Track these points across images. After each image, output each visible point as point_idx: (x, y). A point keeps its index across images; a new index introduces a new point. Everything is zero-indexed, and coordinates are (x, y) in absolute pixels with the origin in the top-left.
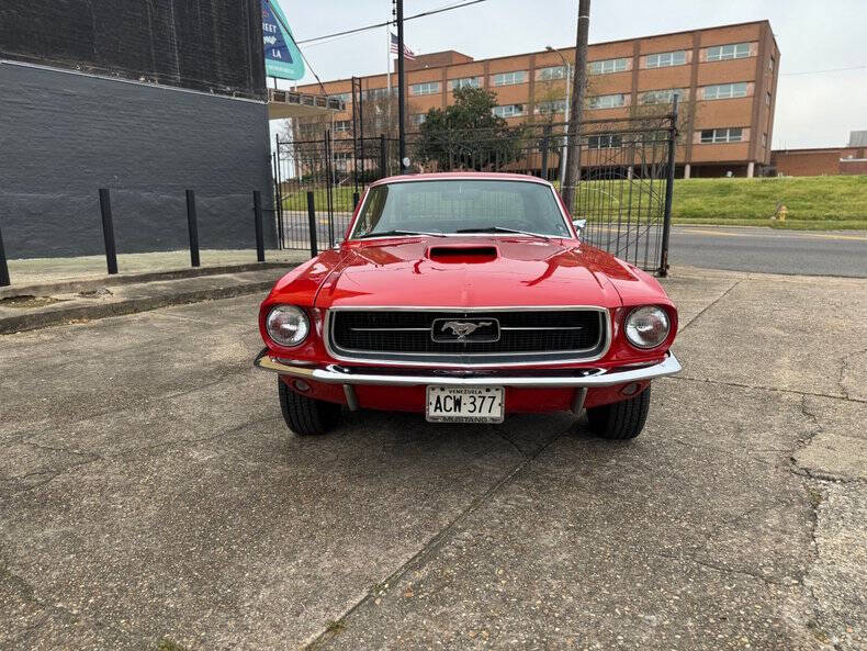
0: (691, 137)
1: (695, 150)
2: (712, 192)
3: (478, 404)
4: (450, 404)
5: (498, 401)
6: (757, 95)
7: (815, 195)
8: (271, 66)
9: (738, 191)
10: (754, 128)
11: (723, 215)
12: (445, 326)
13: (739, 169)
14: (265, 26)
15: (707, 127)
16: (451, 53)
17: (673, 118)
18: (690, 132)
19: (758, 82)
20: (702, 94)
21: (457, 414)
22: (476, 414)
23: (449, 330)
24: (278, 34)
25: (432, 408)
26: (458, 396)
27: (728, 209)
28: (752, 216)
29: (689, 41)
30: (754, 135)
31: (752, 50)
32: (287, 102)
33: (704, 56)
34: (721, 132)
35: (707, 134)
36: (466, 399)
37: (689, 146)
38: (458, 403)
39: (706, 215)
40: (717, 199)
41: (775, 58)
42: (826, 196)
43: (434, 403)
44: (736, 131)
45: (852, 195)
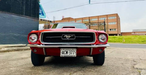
0: (108, 30)
1: (109, 32)
2: (113, 38)
3: (71, 52)
4: (65, 52)
5: (75, 52)
6: (117, 24)
7: (129, 38)
8: (40, 16)
9: (117, 38)
10: (118, 29)
11: (115, 41)
12: (65, 36)
13: (116, 35)
14: (40, 10)
15: (110, 28)
16: (70, 18)
17: (104, 22)
18: (108, 29)
19: (117, 22)
20: (109, 24)
21: (67, 55)
22: (71, 55)
23: (65, 37)
24: (42, 11)
25: (62, 53)
26: (67, 51)
27: (115, 40)
28: (119, 41)
29: (106, 16)
30: (118, 30)
31: (116, 18)
32: (43, 21)
33: (109, 18)
34: (113, 29)
35: (110, 29)
36: (69, 52)
37: (108, 31)
38: (67, 52)
39: (112, 41)
40: (113, 39)
41: (119, 19)
42: (130, 38)
43: (62, 52)
44: (115, 29)
45: (135, 38)
